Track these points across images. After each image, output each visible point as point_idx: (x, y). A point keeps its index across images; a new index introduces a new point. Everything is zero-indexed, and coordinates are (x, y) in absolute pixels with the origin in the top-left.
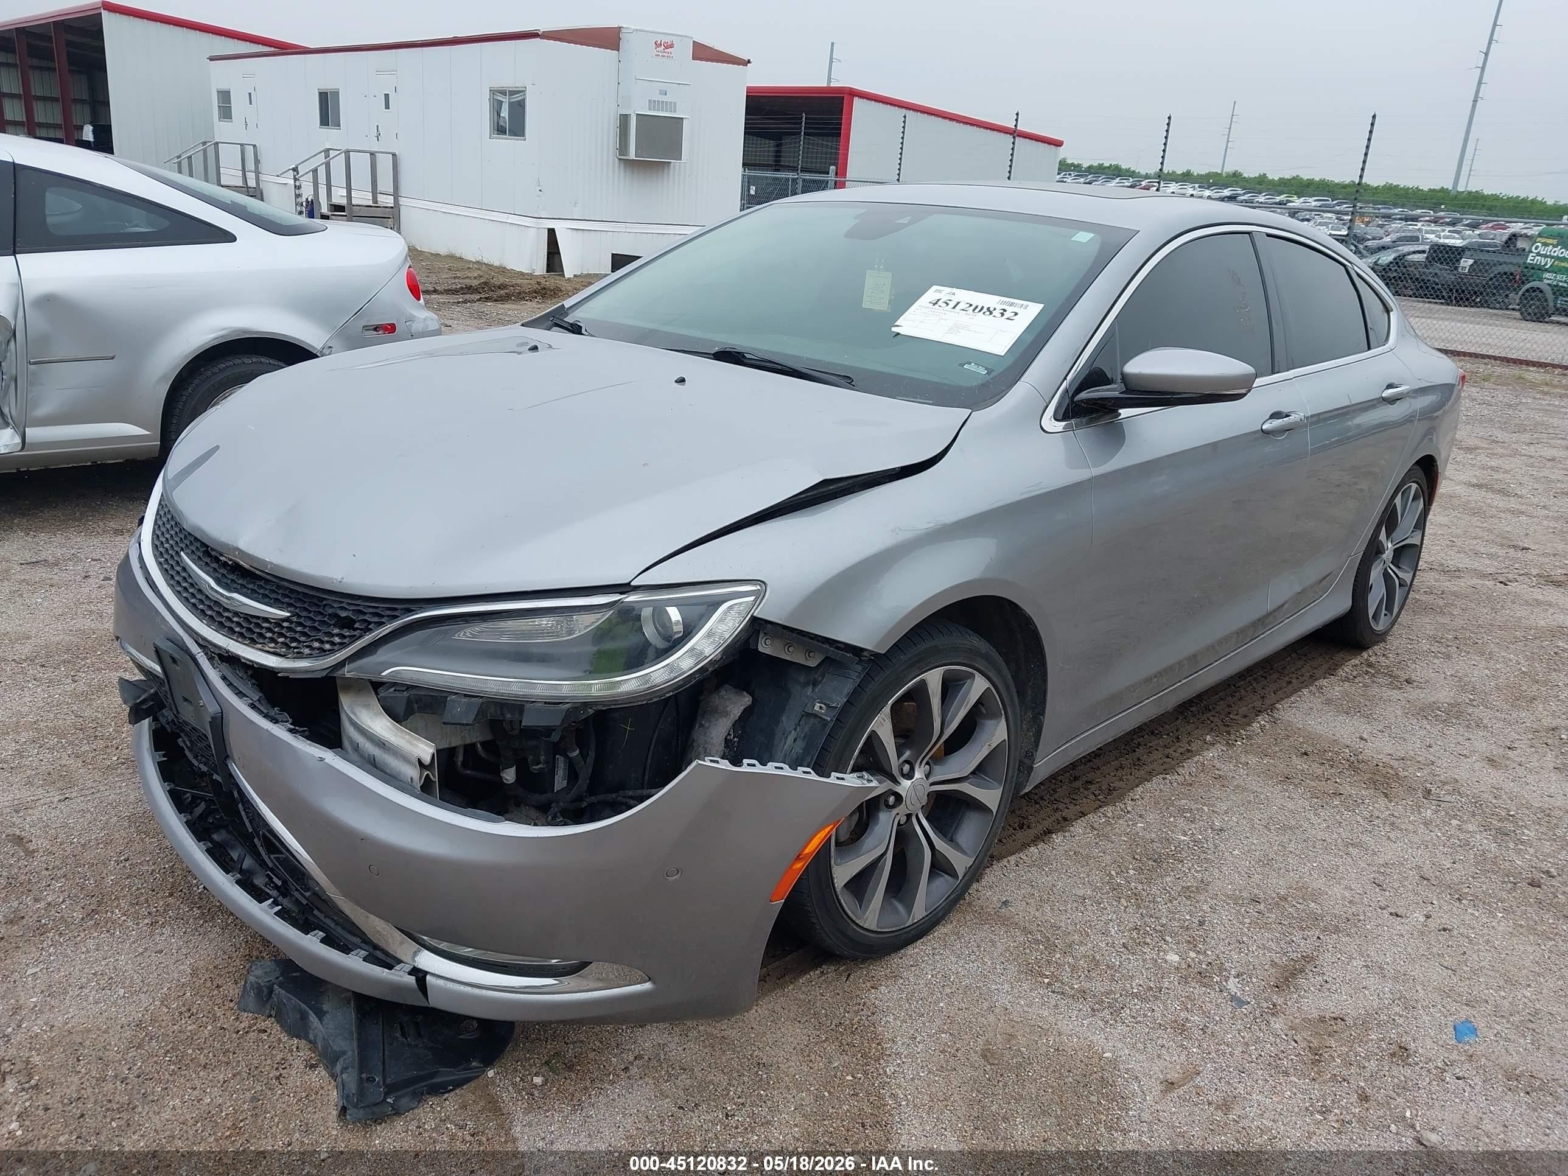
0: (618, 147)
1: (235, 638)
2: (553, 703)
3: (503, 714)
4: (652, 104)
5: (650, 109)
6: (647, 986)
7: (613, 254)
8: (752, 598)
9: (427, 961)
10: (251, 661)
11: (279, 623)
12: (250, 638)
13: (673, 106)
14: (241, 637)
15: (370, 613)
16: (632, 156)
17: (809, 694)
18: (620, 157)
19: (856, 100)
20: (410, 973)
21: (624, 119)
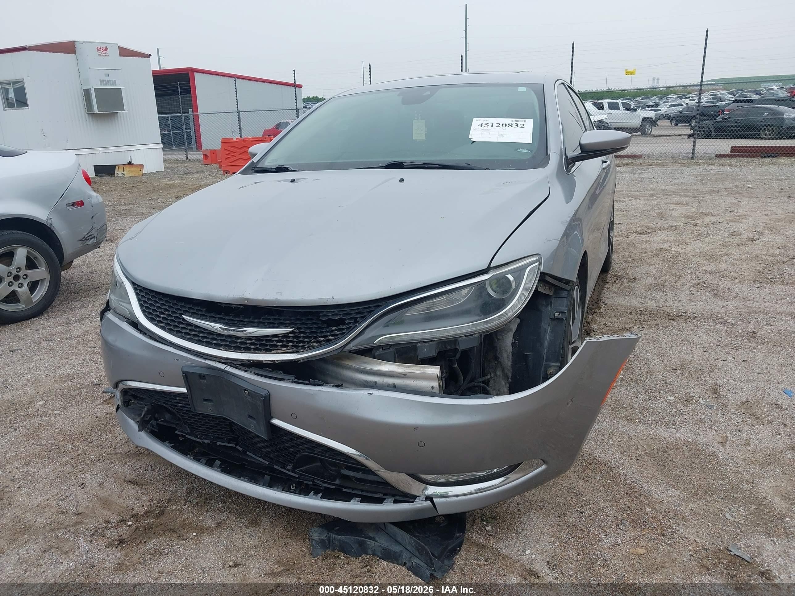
0: (86, 107)
1: (253, 352)
2: (469, 335)
3: (446, 347)
4: (102, 82)
5: (101, 85)
6: (544, 467)
7: (94, 166)
8: (538, 263)
9: (431, 490)
10: (272, 361)
11: (286, 335)
12: (264, 350)
13: (114, 82)
14: (257, 350)
15: (355, 313)
16: (96, 110)
17: (549, 309)
18: (88, 113)
19: (196, 74)
20: (426, 500)
21: (87, 92)
